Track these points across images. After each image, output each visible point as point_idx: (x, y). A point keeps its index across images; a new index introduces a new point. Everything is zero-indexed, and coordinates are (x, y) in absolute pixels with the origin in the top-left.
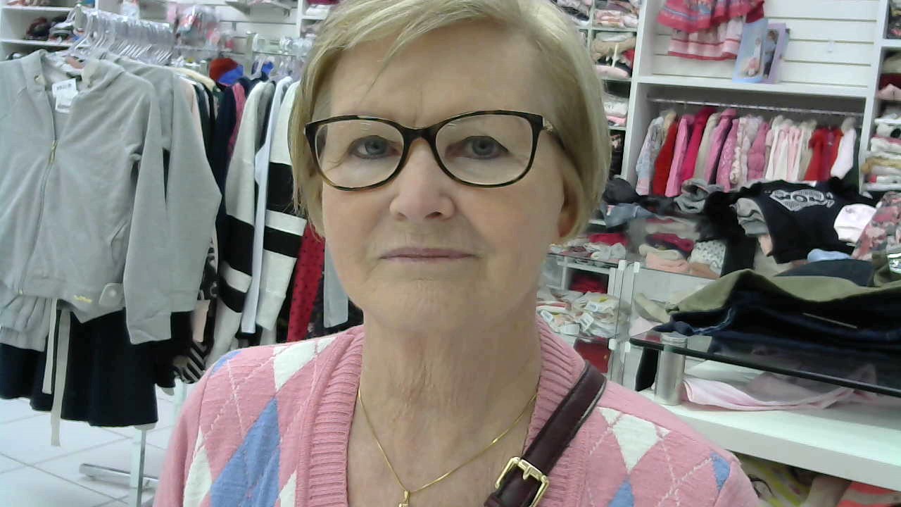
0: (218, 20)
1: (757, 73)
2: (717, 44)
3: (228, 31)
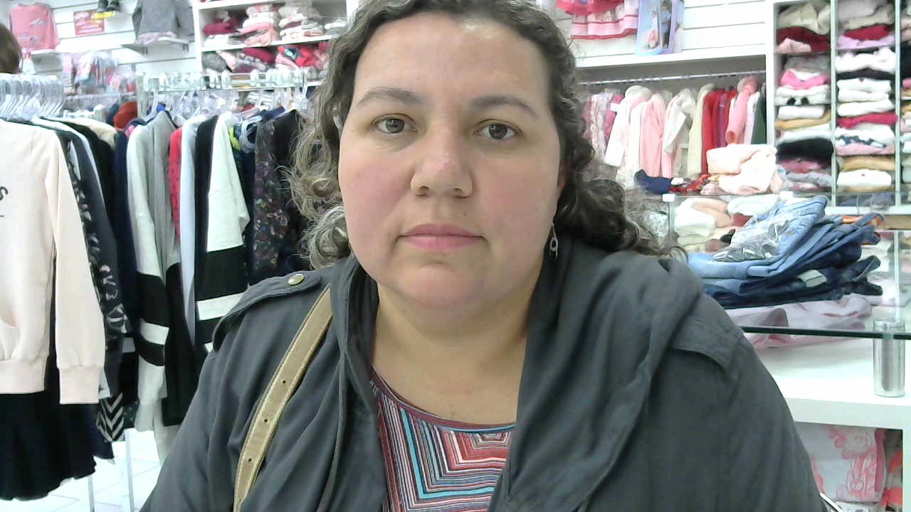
0: (116, 65)
1: (657, 44)
2: (616, 22)
3: (128, 74)
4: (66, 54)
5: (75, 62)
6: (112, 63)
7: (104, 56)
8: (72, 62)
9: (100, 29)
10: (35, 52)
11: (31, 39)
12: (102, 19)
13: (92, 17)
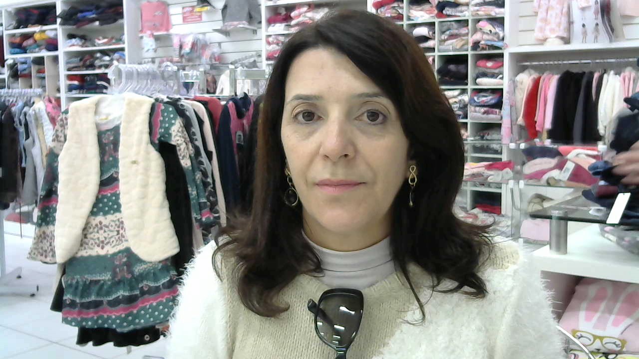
0: (208, 43)
3: (216, 50)
4: (176, 35)
5: (182, 40)
6: (206, 42)
7: (201, 37)
8: (180, 41)
9: (199, 19)
10: (156, 34)
11: (154, 25)
12: (200, 12)
13: (195, 11)
